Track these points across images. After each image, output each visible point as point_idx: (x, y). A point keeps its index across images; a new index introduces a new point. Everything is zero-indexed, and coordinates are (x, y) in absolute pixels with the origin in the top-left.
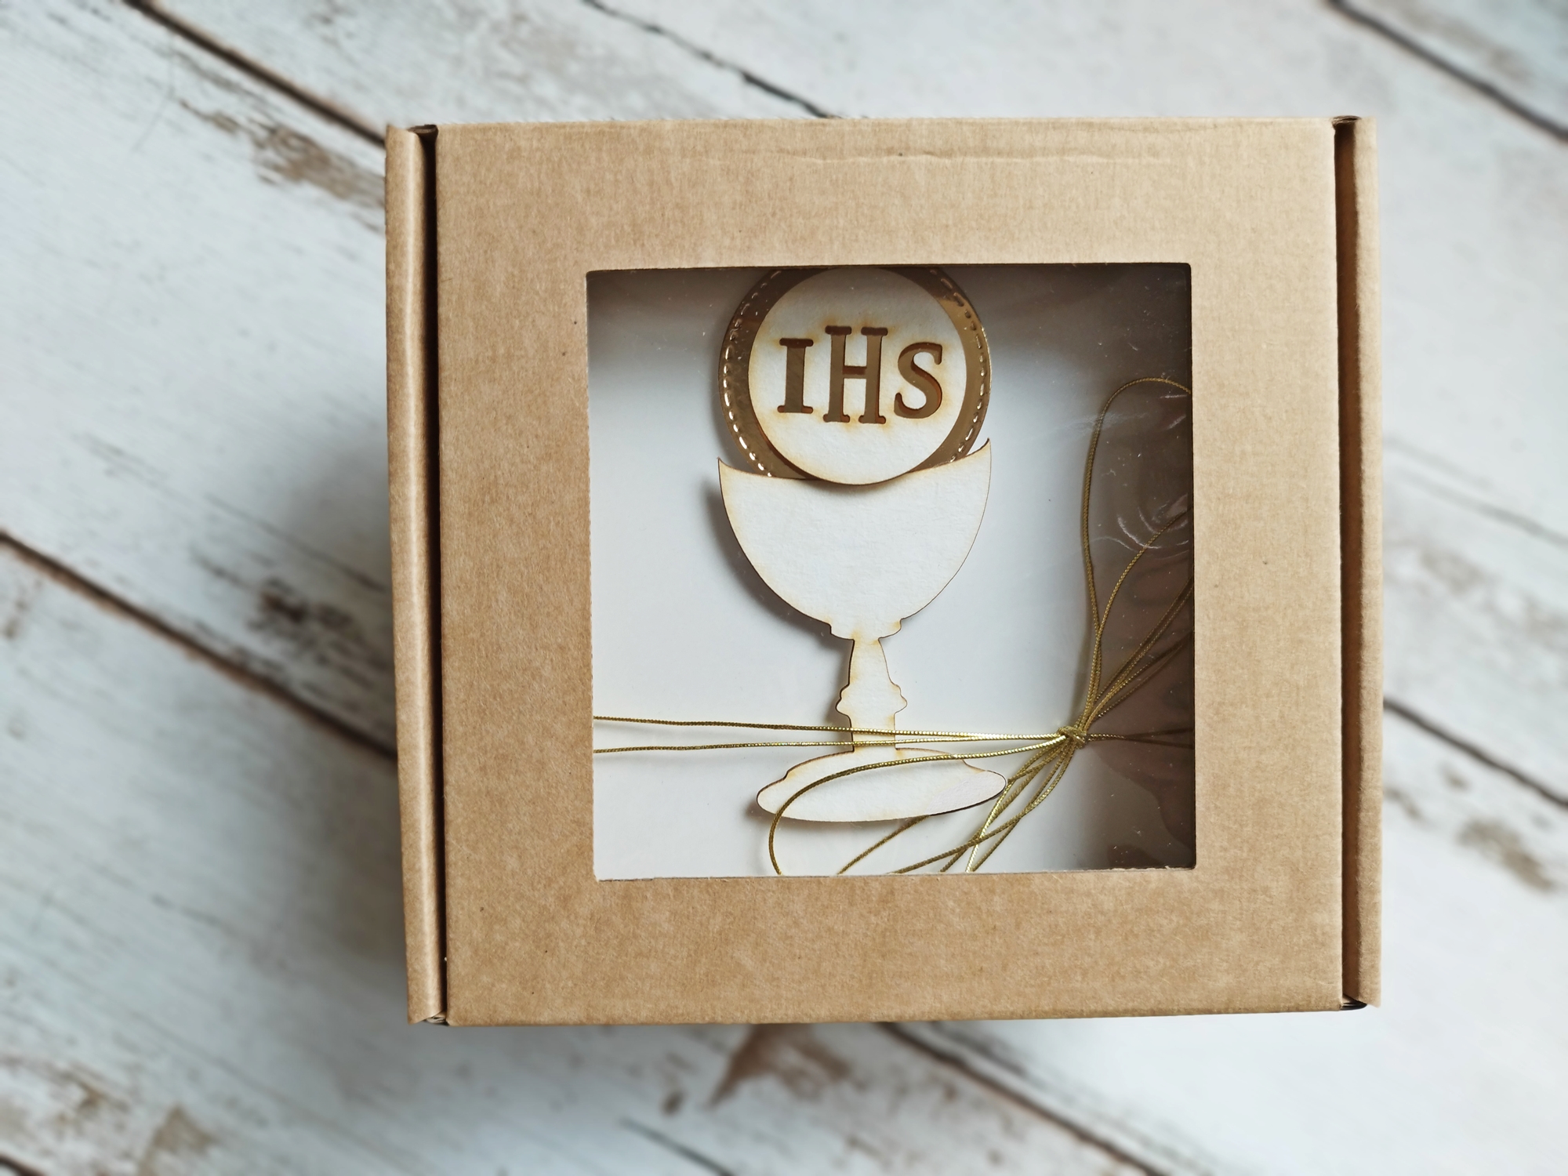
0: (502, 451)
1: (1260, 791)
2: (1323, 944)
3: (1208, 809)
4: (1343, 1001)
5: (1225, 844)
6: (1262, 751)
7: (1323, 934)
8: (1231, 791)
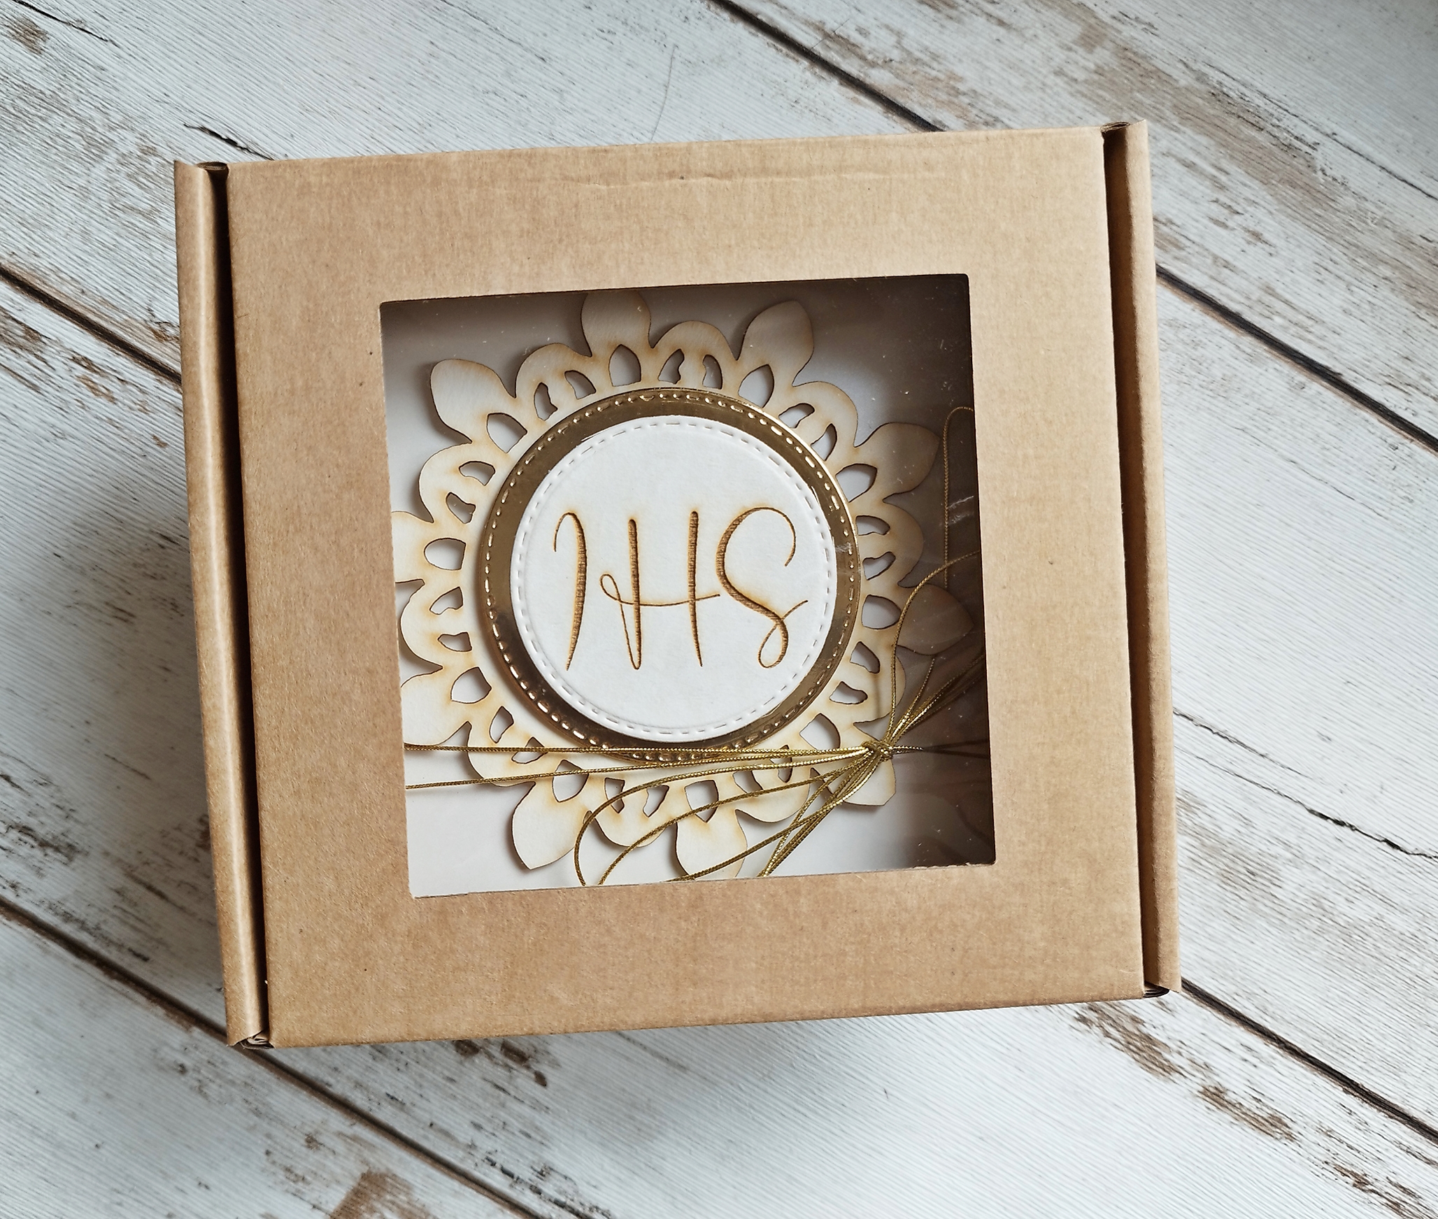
0: (304, 481)
1: (1056, 786)
2: (1123, 933)
3: (1005, 805)
4: (1144, 990)
5: (1023, 838)
6: (1055, 747)
7: (1123, 923)
8: (1027, 786)
